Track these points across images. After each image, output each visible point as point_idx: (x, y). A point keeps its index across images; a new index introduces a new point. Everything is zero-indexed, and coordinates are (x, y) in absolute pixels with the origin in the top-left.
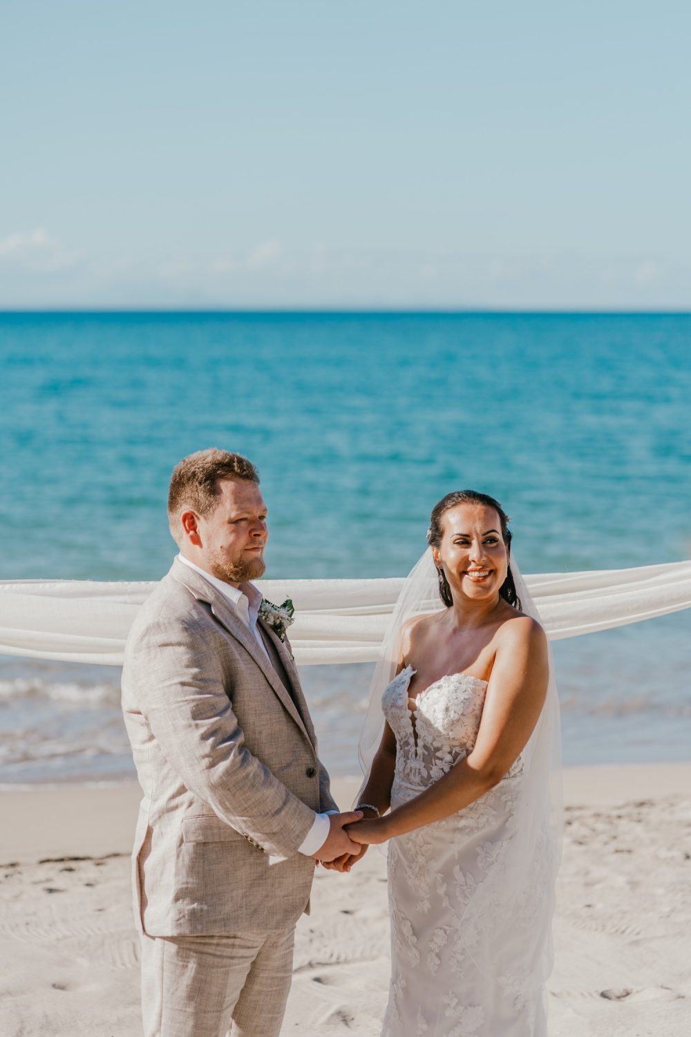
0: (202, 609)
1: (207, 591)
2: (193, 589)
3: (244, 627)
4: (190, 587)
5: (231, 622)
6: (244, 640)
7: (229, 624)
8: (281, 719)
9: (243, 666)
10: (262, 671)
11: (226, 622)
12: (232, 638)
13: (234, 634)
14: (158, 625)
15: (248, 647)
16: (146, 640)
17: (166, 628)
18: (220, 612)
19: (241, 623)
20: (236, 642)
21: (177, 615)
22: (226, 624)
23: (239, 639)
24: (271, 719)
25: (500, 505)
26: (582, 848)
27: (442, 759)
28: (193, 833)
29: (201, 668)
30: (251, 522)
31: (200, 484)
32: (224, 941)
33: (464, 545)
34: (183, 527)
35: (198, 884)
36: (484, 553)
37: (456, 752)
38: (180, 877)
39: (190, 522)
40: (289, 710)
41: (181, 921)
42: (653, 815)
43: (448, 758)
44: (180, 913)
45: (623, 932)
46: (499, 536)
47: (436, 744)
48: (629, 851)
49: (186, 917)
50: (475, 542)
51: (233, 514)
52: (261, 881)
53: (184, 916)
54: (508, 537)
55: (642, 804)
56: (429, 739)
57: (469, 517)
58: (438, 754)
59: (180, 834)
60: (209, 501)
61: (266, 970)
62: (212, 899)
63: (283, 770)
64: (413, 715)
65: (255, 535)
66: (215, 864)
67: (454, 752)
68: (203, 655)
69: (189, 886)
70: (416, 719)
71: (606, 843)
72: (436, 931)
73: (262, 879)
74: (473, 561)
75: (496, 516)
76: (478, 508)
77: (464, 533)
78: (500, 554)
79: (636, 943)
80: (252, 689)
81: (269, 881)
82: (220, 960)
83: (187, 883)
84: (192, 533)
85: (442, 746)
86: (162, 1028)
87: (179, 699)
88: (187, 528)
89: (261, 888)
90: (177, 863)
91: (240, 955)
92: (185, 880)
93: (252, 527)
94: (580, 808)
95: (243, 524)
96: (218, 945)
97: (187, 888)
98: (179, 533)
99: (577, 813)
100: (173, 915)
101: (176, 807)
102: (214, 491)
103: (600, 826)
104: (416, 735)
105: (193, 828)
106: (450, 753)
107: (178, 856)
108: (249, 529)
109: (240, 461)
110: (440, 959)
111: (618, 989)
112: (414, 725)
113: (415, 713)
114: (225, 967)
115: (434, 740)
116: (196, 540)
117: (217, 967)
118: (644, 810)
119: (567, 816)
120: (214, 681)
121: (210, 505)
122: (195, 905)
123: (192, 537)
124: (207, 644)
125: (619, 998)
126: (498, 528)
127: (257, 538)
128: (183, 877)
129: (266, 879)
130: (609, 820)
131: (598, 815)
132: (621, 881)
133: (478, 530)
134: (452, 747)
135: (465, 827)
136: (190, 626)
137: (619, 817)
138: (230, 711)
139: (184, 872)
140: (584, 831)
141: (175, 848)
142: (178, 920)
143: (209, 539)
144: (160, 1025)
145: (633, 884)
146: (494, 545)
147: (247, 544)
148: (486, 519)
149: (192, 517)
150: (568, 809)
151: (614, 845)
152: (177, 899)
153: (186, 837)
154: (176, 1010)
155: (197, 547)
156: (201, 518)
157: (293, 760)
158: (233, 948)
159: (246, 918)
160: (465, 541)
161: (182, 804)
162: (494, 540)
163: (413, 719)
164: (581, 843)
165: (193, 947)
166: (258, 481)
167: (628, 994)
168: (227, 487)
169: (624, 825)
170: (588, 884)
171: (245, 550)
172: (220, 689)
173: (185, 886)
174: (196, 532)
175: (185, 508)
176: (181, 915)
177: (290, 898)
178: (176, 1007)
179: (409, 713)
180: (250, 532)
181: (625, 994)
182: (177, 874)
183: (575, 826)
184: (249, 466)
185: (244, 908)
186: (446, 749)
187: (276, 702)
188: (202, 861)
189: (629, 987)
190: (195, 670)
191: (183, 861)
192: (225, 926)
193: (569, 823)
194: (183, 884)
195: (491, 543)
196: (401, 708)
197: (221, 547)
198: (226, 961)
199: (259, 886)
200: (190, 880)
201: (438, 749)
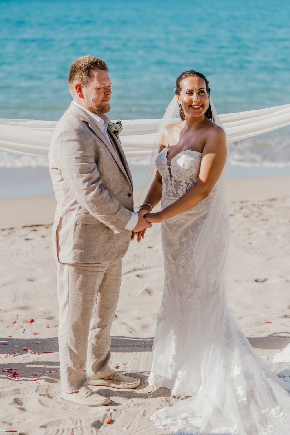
0: (85, 125)
1: (86, 117)
2: (80, 116)
3: (102, 132)
4: (79, 115)
5: (97, 130)
6: (103, 138)
7: (96, 131)
8: (118, 172)
9: (102, 150)
10: (110, 152)
11: (95, 130)
12: (98, 138)
13: (99, 136)
14: (66, 132)
15: (104, 141)
16: (61, 138)
17: (70, 133)
18: (92, 126)
19: (101, 131)
20: (99, 139)
21: (74, 128)
22: (95, 132)
23: (100, 138)
24: (114, 172)
25: (205, 77)
26: (247, 219)
27: (182, 186)
28: (81, 220)
29: (84, 151)
30: (105, 88)
31: (84, 72)
32: (94, 265)
33: (190, 94)
34: (76, 91)
35: (83, 242)
36: (199, 97)
37: (188, 183)
38: (76, 239)
39: (79, 88)
40: (121, 169)
41: (76, 257)
42: (276, 204)
43: (185, 185)
44: (76, 254)
45: (264, 254)
46: (205, 90)
47: (180, 180)
48: (267, 220)
49: (78, 256)
50: (195, 93)
51: (98, 86)
52: (109, 241)
53: (77, 255)
54: (209, 91)
55: (272, 200)
56: (177, 178)
57: (192, 82)
58: (181, 184)
59: (76, 221)
60: (88, 79)
61: (110, 276)
62: (89, 248)
63: (119, 194)
64: (169, 167)
65: (107, 94)
66: (90, 233)
67: (187, 183)
68: (85, 145)
69: (79, 243)
70: (171, 169)
71: (257, 217)
72: (182, 257)
73: (110, 240)
74: (194, 101)
75: (203, 82)
76: (196, 78)
77: (190, 89)
78: (206, 98)
79: (270, 259)
80: (106, 160)
81: (113, 241)
82: (93, 273)
83: (78, 241)
84: (79, 93)
85: (182, 180)
86: (69, 301)
87: (75, 164)
88: (78, 91)
89: (109, 243)
90: (74, 233)
91: (100, 270)
92: (77, 240)
93: (105, 91)
94: (246, 202)
95: (102, 90)
96: (92, 267)
97: (78, 244)
98: (73, 92)
99: (245, 204)
100: (72, 255)
101: (73, 209)
102: (89, 75)
103: (255, 209)
104: (171, 176)
105: (81, 218)
106: (186, 183)
107: (75, 230)
108: (104, 92)
109: (101, 62)
110: (184, 268)
111: (262, 278)
112: (170, 172)
113: (170, 167)
114: (95, 276)
115: (179, 178)
116: (81, 96)
117: (92, 276)
118: (273, 202)
119: (241, 205)
120: (90, 157)
121: (88, 81)
122: (82, 251)
123: (79, 95)
124: (87, 140)
125: (262, 282)
126: (205, 87)
127: (108, 95)
128: (77, 239)
129: (111, 240)
130: (258, 207)
131: (254, 205)
132: (263, 232)
133: (196, 88)
134: (186, 180)
135: (193, 214)
136: (79, 132)
137: (263, 206)
138: (96, 169)
139: (77, 237)
140: (248, 212)
141: (73, 227)
142: (75, 257)
143: (87, 96)
144: (68, 300)
145: (268, 234)
146: (203, 94)
147: (103, 98)
148: (199, 83)
149: (80, 86)
150: (242, 202)
151: (260, 217)
152: (74, 248)
153: (78, 222)
154: (75, 294)
155: (82, 99)
156: (84, 86)
157: (123, 190)
158: (98, 268)
159: (103, 256)
160: (191, 92)
161: (76, 208)
162: (203, 92)
163: (170, 169)
164: (246, 217)
165: (81, 268)
166: (108, 70)
167: (266, 280)
168: (95, 73)
169: (265, 209)
170: (250, 234)
171: (103, 101)
172: (92, 160)
173: (77, 243)
174: (81, 93)
175: (76, 82)
176: (76, 255)
177: (121, 247)
178: (75, 293)
179: (168, 167)
180: (105, 93)
181: (265, 280)
182: (74, 238)
183: (244, 209)
184: (104, 64)
185: (102, 252)
186: (184, 181)
187: (116, 165)
188: (85, 232)
189: (267, 277)
190: (82, 152)
191: (77, 232)
192: (94, 259)
193: (242, 208)
194: (77, 242)
195: (202, 93)
196: (164, 165)
197: (92, 100)
198: (95, 273)
199: (108, 243)
200: (80, 240)
201: (180, 182)
